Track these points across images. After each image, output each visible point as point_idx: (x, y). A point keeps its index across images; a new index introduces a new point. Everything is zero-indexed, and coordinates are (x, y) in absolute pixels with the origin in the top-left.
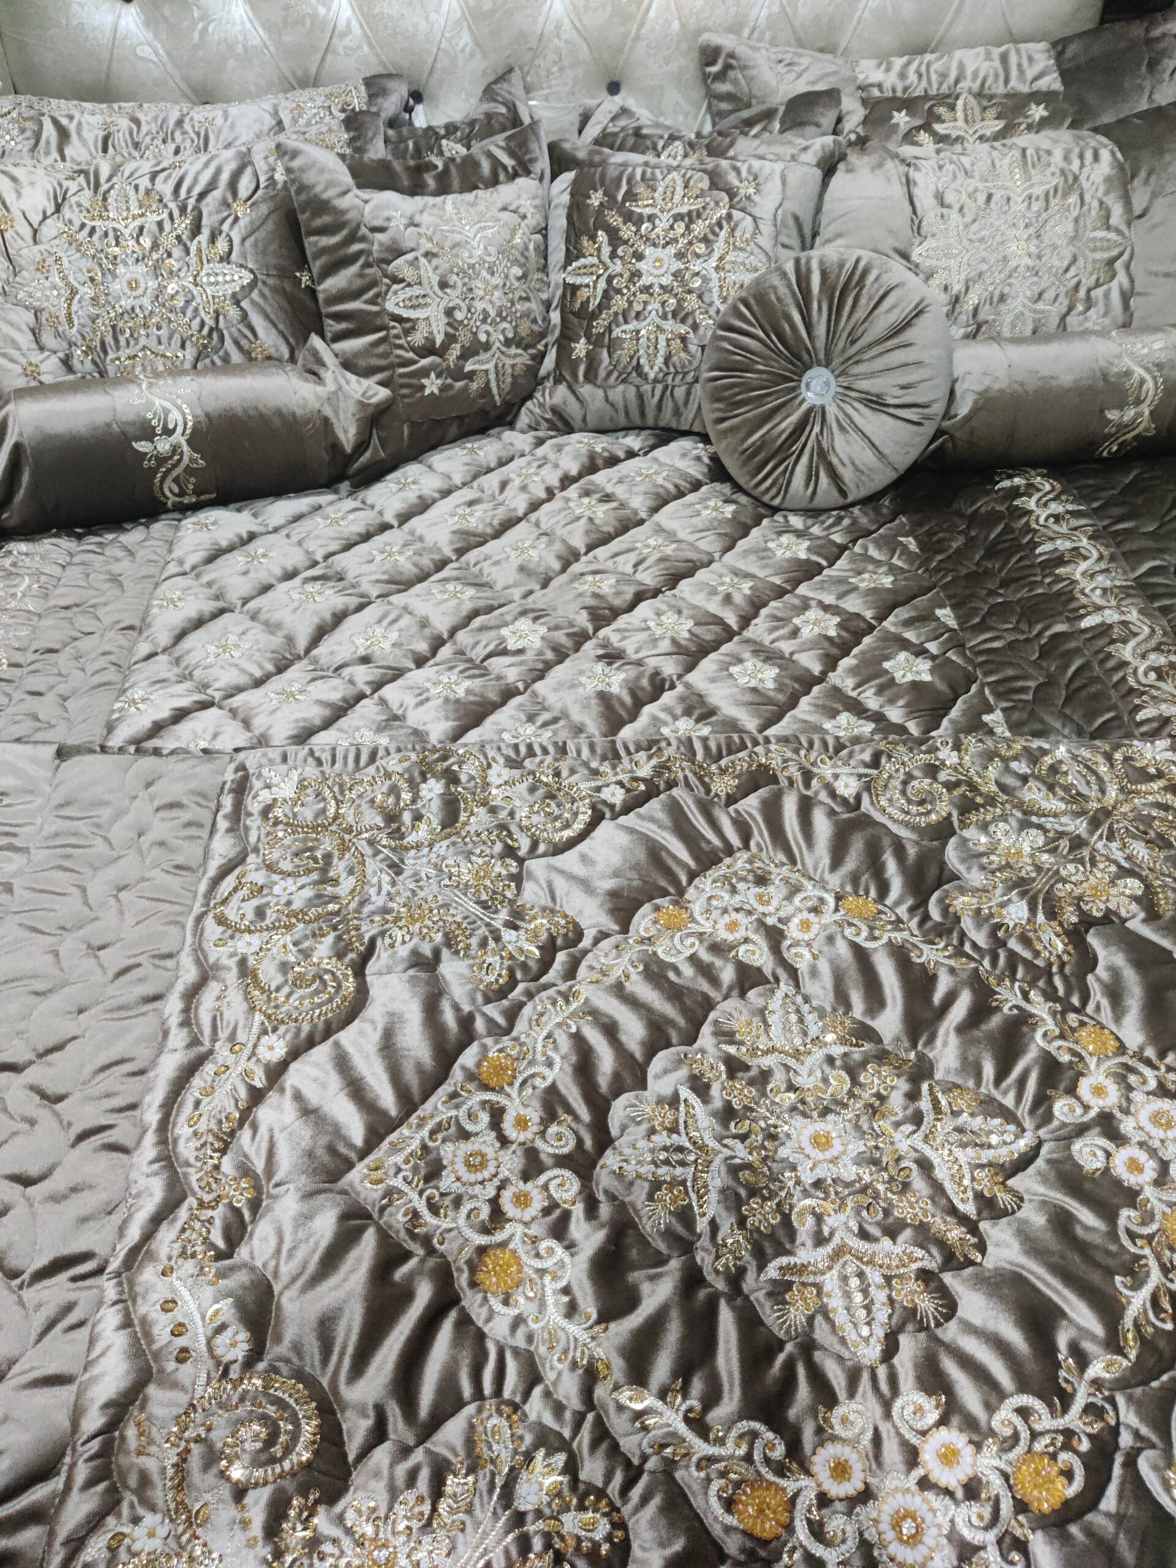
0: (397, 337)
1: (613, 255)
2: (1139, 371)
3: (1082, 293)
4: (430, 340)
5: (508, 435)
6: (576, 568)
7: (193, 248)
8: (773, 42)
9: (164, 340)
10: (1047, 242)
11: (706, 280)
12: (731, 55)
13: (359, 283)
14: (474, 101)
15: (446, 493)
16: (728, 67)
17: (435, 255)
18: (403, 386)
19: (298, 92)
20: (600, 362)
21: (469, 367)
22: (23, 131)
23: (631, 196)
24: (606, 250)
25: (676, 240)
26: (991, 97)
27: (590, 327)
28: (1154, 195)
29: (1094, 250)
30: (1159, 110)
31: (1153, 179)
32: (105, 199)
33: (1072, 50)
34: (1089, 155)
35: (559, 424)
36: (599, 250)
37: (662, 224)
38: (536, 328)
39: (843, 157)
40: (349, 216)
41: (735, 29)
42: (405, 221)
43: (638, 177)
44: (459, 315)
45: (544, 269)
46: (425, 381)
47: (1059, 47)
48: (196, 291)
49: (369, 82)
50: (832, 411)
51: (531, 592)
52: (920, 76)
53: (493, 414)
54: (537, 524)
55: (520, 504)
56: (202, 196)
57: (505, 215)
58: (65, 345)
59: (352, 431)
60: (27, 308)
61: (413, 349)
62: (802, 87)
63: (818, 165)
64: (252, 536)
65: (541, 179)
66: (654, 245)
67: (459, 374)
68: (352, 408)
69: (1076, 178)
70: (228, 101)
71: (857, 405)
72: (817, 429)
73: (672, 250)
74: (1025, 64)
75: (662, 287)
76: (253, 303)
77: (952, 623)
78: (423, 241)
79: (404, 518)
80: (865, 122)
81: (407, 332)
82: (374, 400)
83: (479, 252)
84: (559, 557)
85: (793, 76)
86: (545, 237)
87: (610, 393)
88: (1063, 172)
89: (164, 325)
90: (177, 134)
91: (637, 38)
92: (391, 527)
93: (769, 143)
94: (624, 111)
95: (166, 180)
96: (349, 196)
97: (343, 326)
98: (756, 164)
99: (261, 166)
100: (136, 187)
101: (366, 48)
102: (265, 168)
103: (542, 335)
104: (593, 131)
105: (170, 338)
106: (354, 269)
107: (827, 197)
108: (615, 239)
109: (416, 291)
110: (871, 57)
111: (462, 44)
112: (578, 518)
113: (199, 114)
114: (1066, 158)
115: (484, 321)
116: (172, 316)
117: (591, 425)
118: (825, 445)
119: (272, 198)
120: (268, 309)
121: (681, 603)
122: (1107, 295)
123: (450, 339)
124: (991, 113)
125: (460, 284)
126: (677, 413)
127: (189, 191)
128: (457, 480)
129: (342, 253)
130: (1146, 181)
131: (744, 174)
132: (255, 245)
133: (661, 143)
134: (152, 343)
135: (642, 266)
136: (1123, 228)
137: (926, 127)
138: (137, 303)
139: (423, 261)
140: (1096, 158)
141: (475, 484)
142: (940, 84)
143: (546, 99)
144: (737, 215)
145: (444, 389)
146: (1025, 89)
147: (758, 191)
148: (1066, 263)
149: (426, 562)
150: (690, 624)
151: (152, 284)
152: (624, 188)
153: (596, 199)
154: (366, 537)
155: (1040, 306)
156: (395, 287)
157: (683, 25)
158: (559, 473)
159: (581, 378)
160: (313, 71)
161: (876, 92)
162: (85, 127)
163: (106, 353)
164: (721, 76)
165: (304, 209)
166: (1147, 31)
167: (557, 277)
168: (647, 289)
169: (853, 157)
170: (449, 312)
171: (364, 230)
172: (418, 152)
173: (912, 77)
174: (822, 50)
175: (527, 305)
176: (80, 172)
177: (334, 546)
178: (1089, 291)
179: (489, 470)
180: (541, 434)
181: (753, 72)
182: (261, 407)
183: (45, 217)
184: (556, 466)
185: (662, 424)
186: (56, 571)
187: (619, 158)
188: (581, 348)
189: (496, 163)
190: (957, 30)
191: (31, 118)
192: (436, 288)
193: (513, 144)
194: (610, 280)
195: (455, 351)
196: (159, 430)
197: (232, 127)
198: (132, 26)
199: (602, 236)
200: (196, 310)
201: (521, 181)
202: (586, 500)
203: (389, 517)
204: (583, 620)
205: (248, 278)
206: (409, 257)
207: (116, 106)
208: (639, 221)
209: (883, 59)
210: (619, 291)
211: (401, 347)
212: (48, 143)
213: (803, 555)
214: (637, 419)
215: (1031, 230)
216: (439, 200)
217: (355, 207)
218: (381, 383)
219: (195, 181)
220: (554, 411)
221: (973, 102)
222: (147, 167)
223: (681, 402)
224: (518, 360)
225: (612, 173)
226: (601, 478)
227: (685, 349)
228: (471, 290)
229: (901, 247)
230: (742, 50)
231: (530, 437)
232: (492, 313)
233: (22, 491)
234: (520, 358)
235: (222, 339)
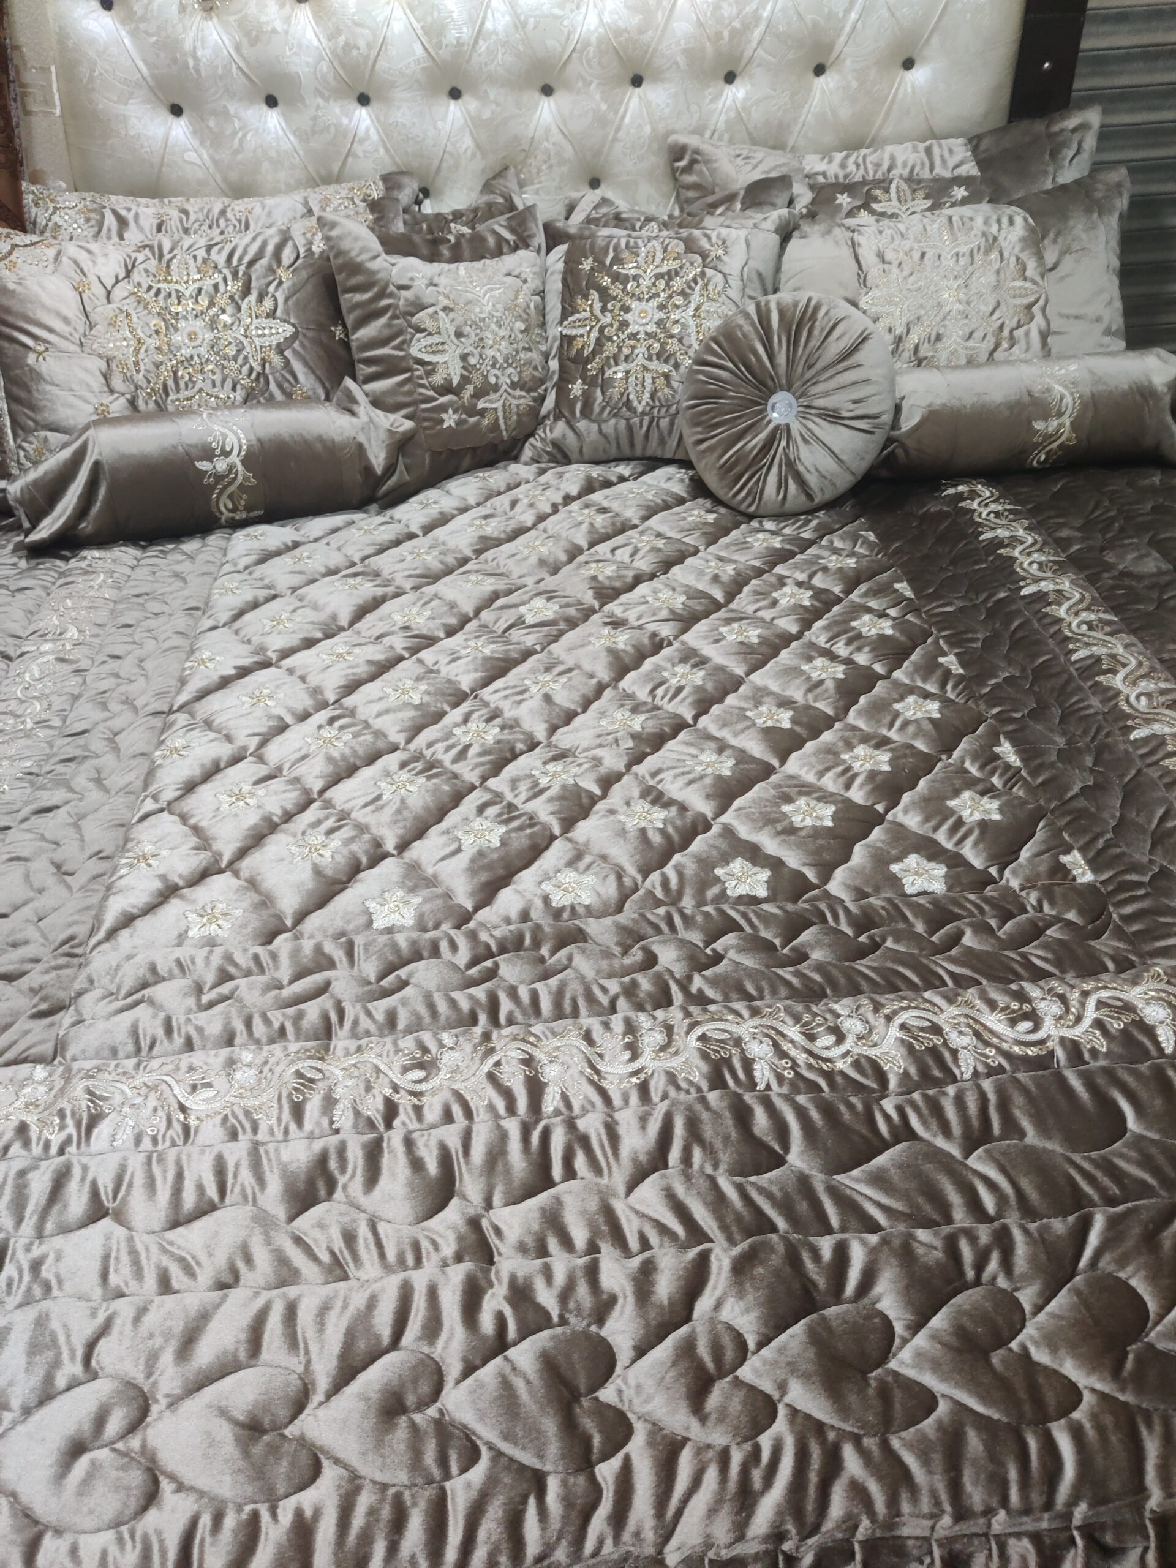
0: (420, 377)
1: (604, 310)
2: (1058, 389)
3: (1006, 332)
4: (448, 381)
5: (513, 467)
6: (581, 559)
7: (244, 306)
8: (731, 142)
9: (218, 383)
10: (974, 291)
11: (684, 326)
12: (697, 152)
13: (387, 332)
14: (474, 195)
15: (464, 510)
16: (693, 162)
17: (452, 310)
18: (426, 419)
19: (323, 187)
20: (595, 400)
21: (481, 405)
22: (88, 220)
23: (617, 260)
24: (598, 306)
25: (658, 295)
26: (919, 182)
27: (585, 370)
28: (1063, 253)
29: (1014, 297)
30: (1064, 188)
31: (1060, 240)
32: (168, 267)
33: (985, 144)
34: (1005, 221)
35: (559, 457)
36: (591, 306)
37: (646, 282)
38: (536, 374)
39: (796, 227)
40: (379, 276)
41: (699, 131)
42: (425, 281)
43: (623, 245)
44: (472, 361)
45: (543, 325)
46: (444, 416)
47: (974, 142)
48: (245, 342)
49: (385, 178)
50: (796, 427)
51: (542, 580)
52: (858, 165)
53: (500, 447)
54: (545, 531)
55: (529, 519)
56: (251, 263)
57: (509, 279)
58: (132, 387)
59: (382, 455)
60: (100, 356)
61: (434, 388)
62: (757, 176)
63: (776, 231)
64: (296, 545)
65: (538, 251)
66: (639, 299)
67: (472, 411)
68: (383, 435)
69: (995, 239)
70: (262, 195)
71: (816, 420)
72: (783, 443)
73: (654, 303)
74: (946, 154)
75: (647, 333)
76: (295, 351)
77: (909, 594)
78: (441, 298)
79: (428, 529)
80: (813, 202)
81: (429, 374)
82: (401, 429)
83: (489, 308)
84: (567, 551)
85: (749, 167)
86: (543, 298)
87: (604, 426)
88: (984, 234)
89: (218, 371)
90: (222, 222)
91: (615, 140)
92: (417, 536)
93: (733, 219)
94: (605, 201)
95: (220, 251)
96: (379, 259)
97: (373, 369)
98: (724, 232)
99: (300, 242)
100: (195, 257)
101: (382, 151)
102: (303, 242)
103: (542, 381)
104: (578, 217)
105: (223, 381)
106: (383, 320)
107: (785, 258)
108: (605, 296)
109: (436, 339)
110: (815, 153)
111: (464, 147)
112: (580, 524)
113: (239, 207)
114: (986, 222)
115: (493, 366)
116: (225, 363)
117: (587, 457)
118: (792, 457)
119: (311, 265)
120: (308, 357)
121: (674, 584)
122: (1027, 334)
123: (465, 380)
124: (920, 194)
125: (473, 335)
126: (662, 442)
127: (240, 260)
128: (472, 501)
129: (373, 306)
130: (1055, 241)
131: (714, 239)
132: (297, 303)
133: (638, 225)
134: (207, 386)
135: (628, 317)
136: (1038, 279)
137: (866, 206)
138: (195, 352)
139: (442, 314)
140: (1011, 222)
141: (488, 503)
142: (876, 172)
143: (537, 192)
144: (709, 272)
145: (459, 423)
146: (947, 174)
147: (726, 253)
148: (991, 309)
149: (450, 560)
150: (683, 598)
151: (209, 336)
152: (611, 255)
153: (587, 265)
154: (397, 543)
155: (971, 343)
156: (418, 336)
157: (653, 129)
158: (562, 494)
159: (578, 414)
160: (336, 168)
161: (821, 179)
162: (142, 217)
163: (167, 394)
164: (688, 169)
165: (340, 272)
166: (1048, 126)
167: (555, 331)
168: (633, 336)
169: (806, 227)
170: (464, 357)
171: (391, 288)
172: (430, 231)
173: (851, 167)
174: (774, 148)
175: (529, 354)
176: (145, 247)
177: (370, 550)
178: (1012, 331)
179: (499, 493)
180: (543, 465)
181: (716, 165)
182: (304, 433)
183: (117, 281)
184: (558, 489)
185: (649, 453)
186: (128, 571)
187: (605, 232)
188: (577, 388)
189: (500, 239)
190: (887, 131)
191: (94, 211)
192: (453, 337)
193: (514, 224)
194: (601, 330)
195: (469, 390)
196: (218, 452)
197: (269, 214)
198: (182, 136)
199: (595, 295)
200: (246, 358)
201: (521, 253)
202: (586, 511)
203: (415, 528)
204: (589, 598)
205: (290, 330)
206: (430, 310)
207: (166, 201)
208: (623, 279)
209: (826, 154)
210: (610, 339)
211: (423, 386)
212: (109, 230)
213: (778, 545)
214: (626, 450)
215: (960, 281)
216: (453, 266)
217: (385, 269)
218: (407, 417)
219: (245, 252)
220: (555, 444)
221: (904, 186)
222: (202, 242)
223: (666, 433)
224: (522, 401)
225: (601, 243)
226: (598, 497)
227: (669, 385)
228: (482, 339)
229: (850, 296)
230: (705, 147)
231: (533, 468)
232: (500, 360)
233: (98, 504)
234: (522, 400)
235: (267, 382)
